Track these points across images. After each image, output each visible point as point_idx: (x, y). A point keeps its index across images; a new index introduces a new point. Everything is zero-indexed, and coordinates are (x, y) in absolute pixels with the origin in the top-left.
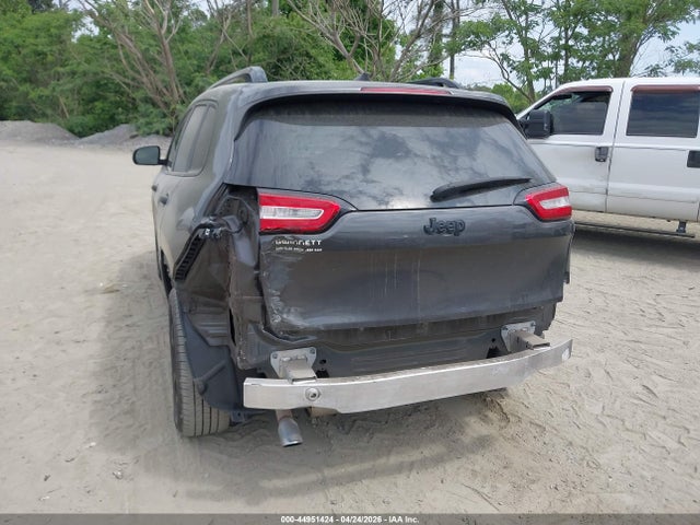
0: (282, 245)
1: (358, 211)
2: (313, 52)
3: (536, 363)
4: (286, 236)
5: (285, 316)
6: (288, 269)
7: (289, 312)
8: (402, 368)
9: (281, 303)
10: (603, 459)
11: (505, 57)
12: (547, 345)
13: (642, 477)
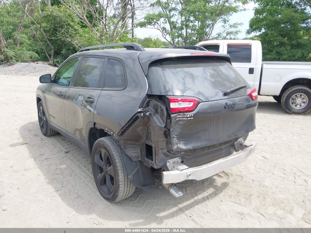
0: (179, 118)
1: (203, 102)
2: (72, 24)
3: (251, 152)
4: (181, 114)
5: (178, 145)
6: (180, 127)
7: (180, 143)
8: (213, 160)
9: (177, 141)
10: (266, 184)
11: (164, 29)
12: (252, 145)
13: (282, 188)
